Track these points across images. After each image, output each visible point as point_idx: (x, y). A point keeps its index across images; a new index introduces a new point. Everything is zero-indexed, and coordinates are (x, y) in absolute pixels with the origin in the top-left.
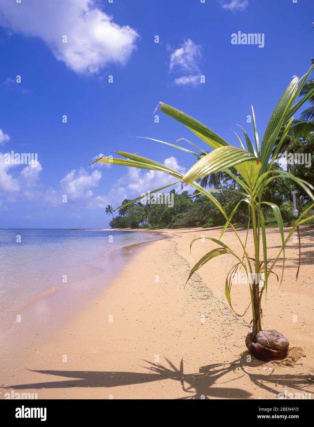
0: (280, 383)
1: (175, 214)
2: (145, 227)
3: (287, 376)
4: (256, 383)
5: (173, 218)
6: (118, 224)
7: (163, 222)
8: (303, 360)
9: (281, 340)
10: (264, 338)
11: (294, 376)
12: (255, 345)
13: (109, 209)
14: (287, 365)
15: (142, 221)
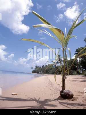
0: (69, 105)
1: (49, 70)
2: (41, 73)
3: (72, 103)
4: (61, 104)
5: (49, 71)
6: (34, 72)
7: (46, 72)
8: (78, 100)
9: (71, 93)
10: (65, 92)
11: (74, 103)
12: (62, 94)
13: (32, 68)
14: (72, 100)
15: (40, 72)
